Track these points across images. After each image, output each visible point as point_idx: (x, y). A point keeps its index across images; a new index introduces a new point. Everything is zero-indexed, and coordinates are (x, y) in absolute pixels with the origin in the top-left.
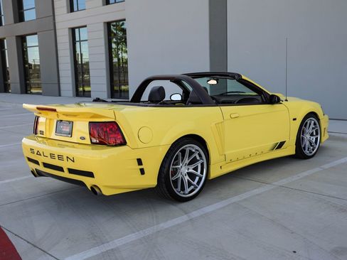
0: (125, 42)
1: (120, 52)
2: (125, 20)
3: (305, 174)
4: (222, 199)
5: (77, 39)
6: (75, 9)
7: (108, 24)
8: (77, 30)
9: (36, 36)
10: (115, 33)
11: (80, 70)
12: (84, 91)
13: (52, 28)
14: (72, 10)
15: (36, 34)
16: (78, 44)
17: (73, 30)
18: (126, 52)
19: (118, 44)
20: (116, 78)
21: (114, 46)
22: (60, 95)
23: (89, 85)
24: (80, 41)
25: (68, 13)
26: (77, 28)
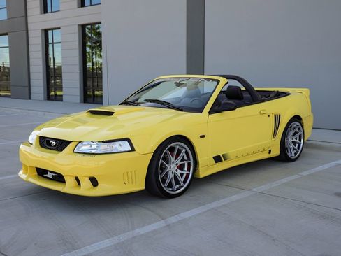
0: (100, 46)
1: (94, 56)
2: (100, 23)
3: (284, 181)
4: (200, 205)
5: (50, 41)
6: (49, 10)
7: (83, 27)
8: (50, 32)
9: (7, 36)
10: (90, 37)
11: (52, 74)
12: (56, 95)
13: (24, 29)
14: (45, 11)
15: (6, 34)
16: (50, 46)
17: (46, 32)
18: (101, 56)
19: (92, 48)
20: (89, 83)
21: (88, 49)
22: (30, 98)
23: (61, 89)
24: (53, 43)
25: (41, 14)
26: (50, 29)
